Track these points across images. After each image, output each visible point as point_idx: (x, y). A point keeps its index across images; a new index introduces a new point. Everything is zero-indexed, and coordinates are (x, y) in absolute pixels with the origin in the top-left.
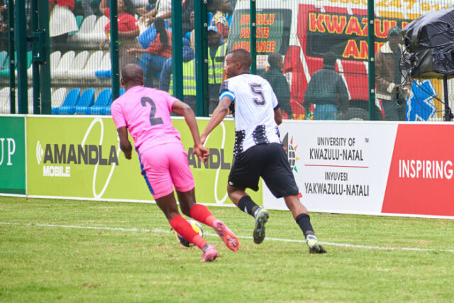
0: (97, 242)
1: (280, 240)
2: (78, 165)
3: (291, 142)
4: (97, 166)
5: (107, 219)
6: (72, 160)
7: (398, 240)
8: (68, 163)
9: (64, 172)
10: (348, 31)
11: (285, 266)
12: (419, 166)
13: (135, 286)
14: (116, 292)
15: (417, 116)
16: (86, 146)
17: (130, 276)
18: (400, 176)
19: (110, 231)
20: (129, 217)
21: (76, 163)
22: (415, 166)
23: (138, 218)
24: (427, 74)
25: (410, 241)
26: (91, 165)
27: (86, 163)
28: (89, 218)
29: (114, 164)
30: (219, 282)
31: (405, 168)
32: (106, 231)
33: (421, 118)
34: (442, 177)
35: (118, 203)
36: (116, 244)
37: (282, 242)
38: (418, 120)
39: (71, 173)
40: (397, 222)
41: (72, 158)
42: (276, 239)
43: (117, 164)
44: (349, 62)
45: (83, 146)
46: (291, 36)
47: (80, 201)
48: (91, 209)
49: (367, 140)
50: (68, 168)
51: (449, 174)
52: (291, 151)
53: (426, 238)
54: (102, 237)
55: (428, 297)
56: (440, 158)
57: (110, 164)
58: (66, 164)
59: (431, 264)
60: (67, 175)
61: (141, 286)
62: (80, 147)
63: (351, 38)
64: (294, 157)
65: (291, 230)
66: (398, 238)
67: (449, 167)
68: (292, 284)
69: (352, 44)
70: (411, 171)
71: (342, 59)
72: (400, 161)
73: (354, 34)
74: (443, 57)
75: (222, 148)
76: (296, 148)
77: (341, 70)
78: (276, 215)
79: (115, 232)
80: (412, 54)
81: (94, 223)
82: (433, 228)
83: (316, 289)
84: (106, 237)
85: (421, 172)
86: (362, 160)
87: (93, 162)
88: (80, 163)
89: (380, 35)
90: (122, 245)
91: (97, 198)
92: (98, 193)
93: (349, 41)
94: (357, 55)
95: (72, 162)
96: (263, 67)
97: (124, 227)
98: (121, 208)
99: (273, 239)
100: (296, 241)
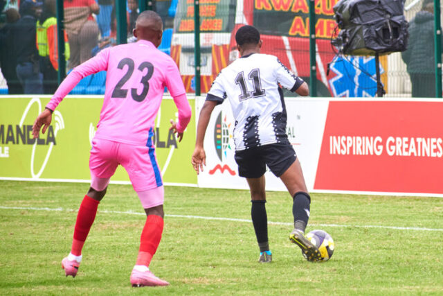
0: (16, 223)
1: (202, 217)
2: (16, 145)
3: (225, 120)
4: (35, 145)
5: (38, 199)
6: (11, 140)
7: (320, 216)
8: (7, 143)
9: (3, 152)
10: (295, 8)
11: (193, 244)
12: (350, 142)
13: (33, 266)
14: (12, 272)
15: (364, 93)
16: (24, 126)
17: (33, 256)
18: (331, 153)
19: (33, 211)
20: (61, 197)
21: (14, 143)
22: (346, 142)
23: (69, 197)
24: (359, 50)
25: (331, 217)
26: (29, 146)
27: (24, 143)
28: (19, 199)
29: (51, 144)
30: (120, 260)
31: (336, 145)
32: (29, 211)
33: (367, 95)
34: (372, 153)
35: (54, 184)
36: (35, 225)
37: (203, 219)
38: (366, 96)
39: (9, 153)
40: (326, 199)
41: (10, 139)
42: (198, 217)
43: (55, 144)
44: (296, 39)
45: (21, 126)
46: (237, 14)
47: (18, 182)
48: (25, 190)
49: (299, 117)
50: (6, 148)
51: (378, 150)
52: (225, 129)
53: (348, 215)
54: (24, 217)
55: (323, 273)
56: (370, 133)
57: (47, 144)
58: (5, 144)
59: (341, 240)
60: (6, 155)
61: (40, 266)
62: (18, 127)
63: (298, 15)
64: (228, 134)
65: (216, 209)
66: (321, 214)
67: (378, 143)
68: (192, 261)
69: (298, 21)
70: (342, 148)
71: (288, 36)
72: (331, 138)
73: (300, 12)
74: (374, 33)
75: (158, 126)
76: (229, 126)
77: (288, 47)
78: (209, 193)
79: (38, 211)
80: (344, 30)
81: (22, 203)
82: (360, 204)
83: (214, 266)
84: (28, 217)
85: (351, 149)
86: (294, 137)
87: (31, 142)
88: (18, 143)
89: (328, 12)
90: (40, 225)
91: (35, 178)
92: (36, 173)
93: (296, 18)
94: (304, 33)
95: (10, 143)
96: (210, 46)
97: (49, 207)
98: (58, 187)
99: (195, 217)
100: (217, 219)
